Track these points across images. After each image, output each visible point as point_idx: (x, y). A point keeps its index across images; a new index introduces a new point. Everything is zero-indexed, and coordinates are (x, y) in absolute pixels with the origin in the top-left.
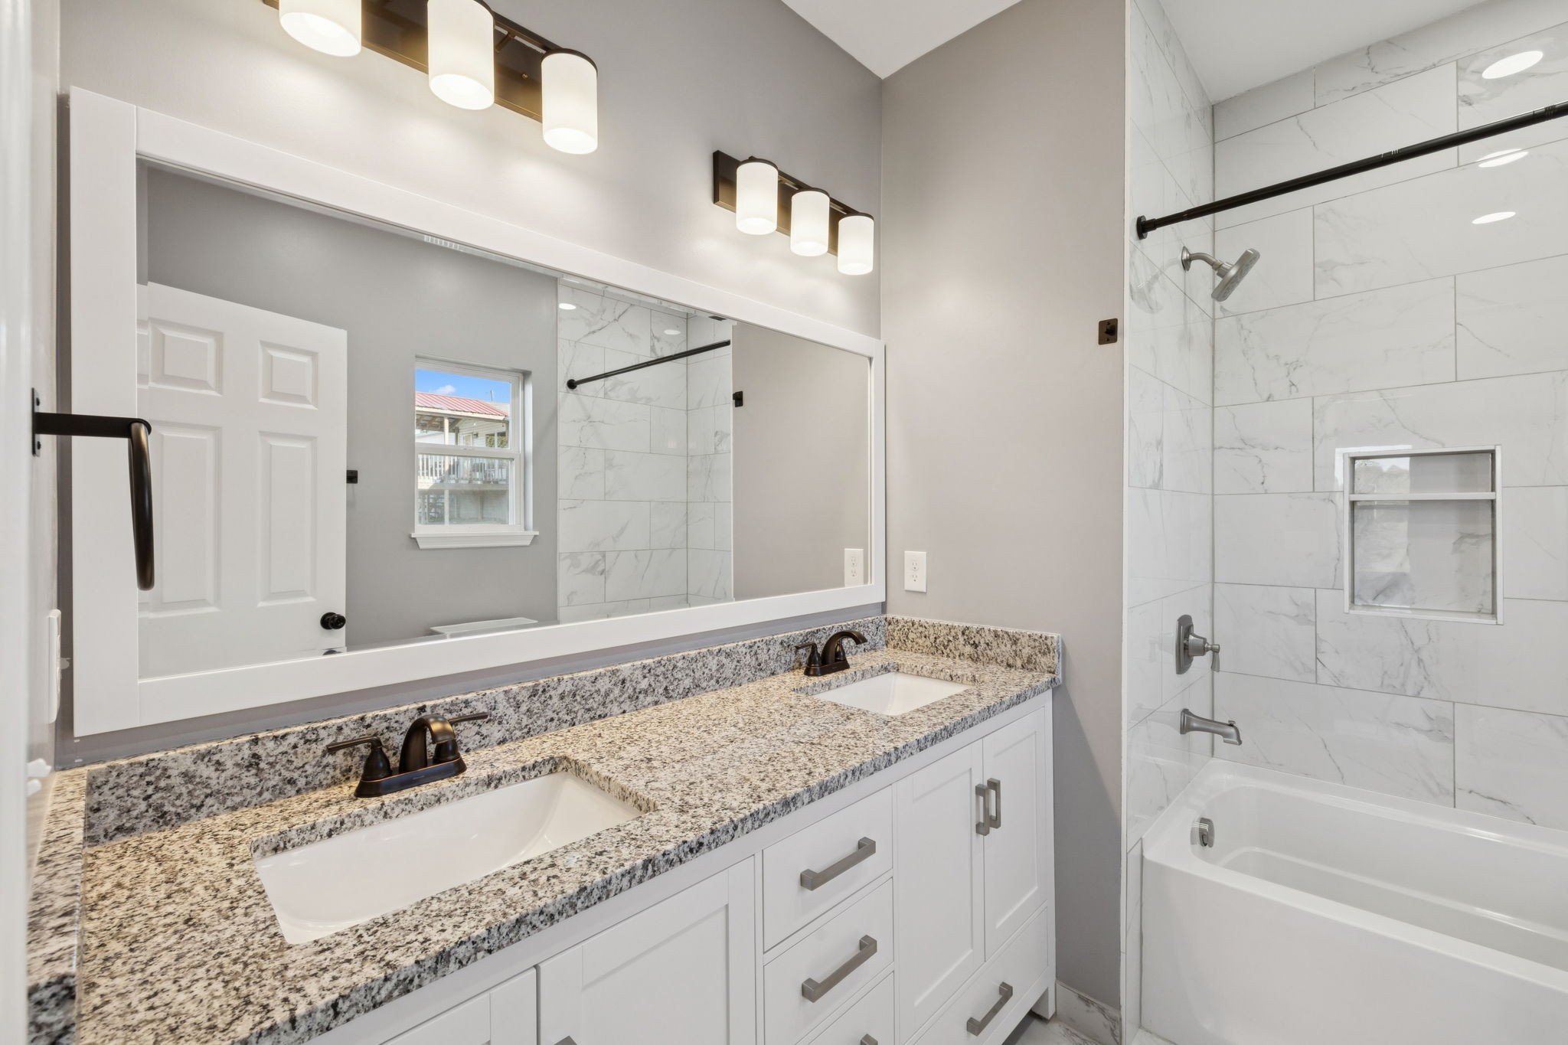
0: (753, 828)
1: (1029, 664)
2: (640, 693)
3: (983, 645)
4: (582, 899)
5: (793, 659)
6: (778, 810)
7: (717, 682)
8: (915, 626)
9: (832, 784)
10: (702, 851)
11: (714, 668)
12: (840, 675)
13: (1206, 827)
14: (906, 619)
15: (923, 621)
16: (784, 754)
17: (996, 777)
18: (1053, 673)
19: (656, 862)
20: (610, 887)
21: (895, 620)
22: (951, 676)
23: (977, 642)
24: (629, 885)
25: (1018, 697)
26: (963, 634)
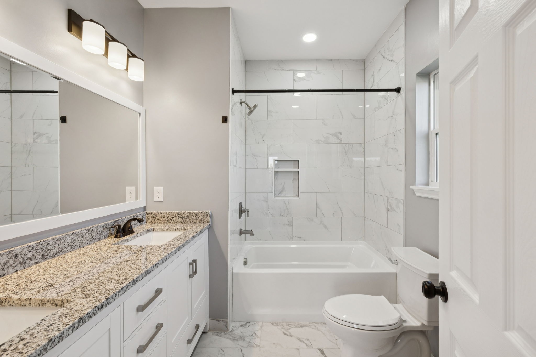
0: (122, 294)
1: (201, 221)
2: (27, 260)
3: (186, 217)
4: (50, 345)
5: (108, 232)
6: (131, 285)
7: (72, 248)
8: (159, 214)
9: (149, 271)
10: (103, 308)
11: (70, 241)
12: (132, 235)
13: (246, 260)
14: (155, 211)
15: (162, 212)
16: (124, 266)
17: (195, 258)
18: (209, 223)
19: (84, 318)
20: (63, 335)
21: (150, 213)
22: (175, 229)
23: (183, 217)
24: (72, 332)
25: (201, 231)
26: (178, 214)
